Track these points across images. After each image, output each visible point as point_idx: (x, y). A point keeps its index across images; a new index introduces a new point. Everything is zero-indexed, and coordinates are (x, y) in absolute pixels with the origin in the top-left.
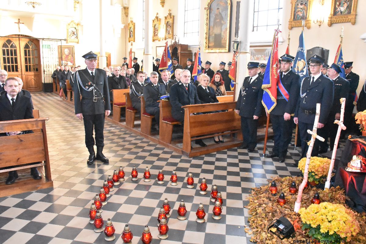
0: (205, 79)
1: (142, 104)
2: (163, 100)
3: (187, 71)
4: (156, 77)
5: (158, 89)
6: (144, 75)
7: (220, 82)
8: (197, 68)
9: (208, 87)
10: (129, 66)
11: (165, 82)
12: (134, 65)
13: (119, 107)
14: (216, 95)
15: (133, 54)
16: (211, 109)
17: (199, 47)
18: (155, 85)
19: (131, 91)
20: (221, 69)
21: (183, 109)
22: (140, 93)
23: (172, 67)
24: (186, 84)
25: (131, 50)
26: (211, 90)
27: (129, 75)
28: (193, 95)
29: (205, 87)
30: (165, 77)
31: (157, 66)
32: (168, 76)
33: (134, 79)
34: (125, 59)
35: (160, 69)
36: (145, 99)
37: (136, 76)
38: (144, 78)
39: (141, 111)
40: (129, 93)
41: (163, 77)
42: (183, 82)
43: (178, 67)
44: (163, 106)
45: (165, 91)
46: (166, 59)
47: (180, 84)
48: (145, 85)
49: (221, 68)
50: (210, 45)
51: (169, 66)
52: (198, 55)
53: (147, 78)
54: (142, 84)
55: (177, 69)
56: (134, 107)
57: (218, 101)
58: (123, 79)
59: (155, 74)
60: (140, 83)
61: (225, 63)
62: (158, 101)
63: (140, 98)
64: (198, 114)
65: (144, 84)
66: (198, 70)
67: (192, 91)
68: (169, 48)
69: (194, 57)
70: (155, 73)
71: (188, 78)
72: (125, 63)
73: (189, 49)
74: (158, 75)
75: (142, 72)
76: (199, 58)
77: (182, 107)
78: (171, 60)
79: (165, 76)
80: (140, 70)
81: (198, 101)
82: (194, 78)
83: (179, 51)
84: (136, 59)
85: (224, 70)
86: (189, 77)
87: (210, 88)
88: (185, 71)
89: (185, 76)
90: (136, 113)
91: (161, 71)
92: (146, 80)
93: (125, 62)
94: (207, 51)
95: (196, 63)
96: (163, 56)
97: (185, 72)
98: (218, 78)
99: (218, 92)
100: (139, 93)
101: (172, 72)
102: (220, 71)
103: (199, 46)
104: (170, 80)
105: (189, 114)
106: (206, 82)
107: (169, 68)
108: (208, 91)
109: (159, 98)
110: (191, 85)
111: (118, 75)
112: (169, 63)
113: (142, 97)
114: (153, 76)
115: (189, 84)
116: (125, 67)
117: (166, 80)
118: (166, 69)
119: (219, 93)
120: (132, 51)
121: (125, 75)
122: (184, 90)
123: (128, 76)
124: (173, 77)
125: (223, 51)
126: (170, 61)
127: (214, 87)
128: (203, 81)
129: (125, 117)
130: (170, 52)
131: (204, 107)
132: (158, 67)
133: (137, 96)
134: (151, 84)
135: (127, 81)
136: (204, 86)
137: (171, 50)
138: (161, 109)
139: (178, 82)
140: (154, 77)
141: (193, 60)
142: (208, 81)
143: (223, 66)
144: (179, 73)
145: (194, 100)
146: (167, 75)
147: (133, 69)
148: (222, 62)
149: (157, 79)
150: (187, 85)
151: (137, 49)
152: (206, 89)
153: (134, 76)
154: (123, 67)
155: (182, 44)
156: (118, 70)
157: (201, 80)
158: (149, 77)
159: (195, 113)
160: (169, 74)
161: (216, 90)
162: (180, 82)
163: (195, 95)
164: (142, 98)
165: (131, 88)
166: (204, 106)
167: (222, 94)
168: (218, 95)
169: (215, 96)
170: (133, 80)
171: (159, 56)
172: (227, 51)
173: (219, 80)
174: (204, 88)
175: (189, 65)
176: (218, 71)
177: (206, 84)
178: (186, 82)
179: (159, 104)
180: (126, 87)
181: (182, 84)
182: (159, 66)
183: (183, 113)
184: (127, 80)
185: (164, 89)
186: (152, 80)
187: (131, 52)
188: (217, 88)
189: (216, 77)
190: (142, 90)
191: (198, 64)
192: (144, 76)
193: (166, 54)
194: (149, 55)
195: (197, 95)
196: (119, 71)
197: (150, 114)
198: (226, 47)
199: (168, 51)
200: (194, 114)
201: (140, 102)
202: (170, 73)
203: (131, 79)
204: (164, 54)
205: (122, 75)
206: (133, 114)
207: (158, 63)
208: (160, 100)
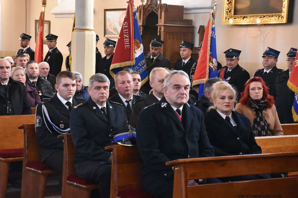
0: (224, 93)
1: (66, 152)
2: (119, 143)
3: (182, 74)
4: (105, 88)
5: (108, 116)
6: (74, 82)
7: (263, 99)
8: (209, 64)
9: (234, 114)
10: (37, 56)
11: (124, 100)
12: (49, 54)
13: (5, 161)
14: (255, 132)
15: (46, 26)
16: (243, 170)
17: (212, 11)
18: (100, 107)
19: (38, 121)
20: (268, 68)
21: (169, 169)
22: (62, 126)
23: (144, 61)
24: (179, 105)
25: (42, 14)
26: (240, 120)
27: (34, 78)
28: (197, 133)
29: (226, 112)
30: (125, 86)
31: (108, 58)
32: (132, 83)
33: (48, 88)
34: (26, 38)
35: (112, 66)
36: (75, 142)
37: (53, 83)
38: (74, 89)
39: (64, 171)
40: (34, 125)
41: (118, 86)
42: (171, 101)
43: (160, 63)
44: (120, 161)
45: (126, 121)
46: (130, 42)
47: (164, 105)
48: (75, 107)
49: (266, 65)
50: (239, 6)
51: (138, 60)
52: (210, 32)
53: (80, 88)
54: (68, 103)
55: (155, 69)
56: (44, 162)
57: (259, 150)
58: (18, 90)
59: (102, 81)
60: (64, 102)
61: (278, 53)
62: (106, 148)
63: (62, 138)
64: (208, 181)
65: (74, 105)
66: (210, 69)
67: (192, 124)
68: (137, 14)
69: (197, 37)
70: (102, 78)
71: (183, 90)
72: (25, 49)
73: (185, 17)
74: (108, 83)
75: (69, 74)
76: (213, 40)
77: (167, 163)
78: (142, 45)
79: (123, 83)
80: (64, 68)
81: (207, 148)
82: (197, 91)
83: (161, 22)
84: (52, 38)
85: (275, 69)
86: (186, 88)
87: (238, 116)
88: (176, 73)
89: (176, 85)
90: (48, 177)
91: (116, 71)
92: (77, 93)
93: (24, 47)
94: (231, 21)
95: (205, 52)
96: (122, 34)
97: (175, 75)
98: (257, 91)
99: (259, 124)
100: (59, 127)
101: (143, 77)
102: (265, 71)
103: (212, 8)
104: (137, 94)
105: (186, 182)
106: (227, 100)
107: (137, 64)
108: (233, 124)
109: (110, 141)
110: (191, 108)
111: (5, 79)
112: (138, 52)
113: (67, 135)
114: (97, 84)
115: (185, 105)
116: (25, 58)
117: (127, 93)
118: (129, 67)
119: (263, 128)
120: (46, 19)
121: (23, 80)
122: (174, 121)
123: (32, 81)
124: (146, 87)
125: (273, 20)
126: (139, 47)
127: (250, 114)
128: (219, 100)
129: (20, 187)
130: (140, 23)
131: (223, 165)
132: (109, 62)
133: (55, 133)
134: (90, 103)
135: (28, 95)
136: (223, 112)
137: (140, 18)
138: (114, 168)
139: (159, 99)
140: (99, 88)
141: (197, 45)
142: (231, 98)
143: (271, 60)
144: (160, 78)
145: (197, 144)
146: (129, 82)
147: (46, 65)
148: (270, 49)
149: (107, 93)
150: (181, 109)
151: (55, 14)
152: (227, 118)
153: (49, 83)
154: (19, 58)
155: (168, 4)
156: (7, 68)
157: (215, 97)
158: (86, 85)
159: (200, 180)
160: (134, 80)
161: (255, 120)
162: (164, 100)
163: (201, 133)
164: (66, 138)
165: (40, 113)
166: (222, 163)
167: (271, 131)
168: (260, 135)
169: (253, 136)
170: (44, 91)
171: (112, 33)
172: (284, 20)
173: (260, 96)
174: (224, 116)
175: (185, 59)
176: (259, 73)
177: (227, 106)
178: (179, 101)
179: (109, 155)
180: (26, 111)
181: (169, 105)
182: (111, 58)
183: (171, 178)
184: (30, 92)
185: (122, 117)
186: (93, 94)
187: (41, 21)
188: (257, 115)
189: (254, 89)
190: (69, 117)
191: (211, 55)
192: (73, 85)
193: (129, 28)
194: (87, 32)
195: (205, 133)
196: (10, 69)
197: (87, 181)
198: (281, 11)
199: (135, 21)
200: (197, 181)
201: (62, 149)
202: (138, 76)
203: (39, 88)
204: (125, 28)
205: (15, 78)
206: (42, 179)
207: (109, 50)
208: (113, 144)
